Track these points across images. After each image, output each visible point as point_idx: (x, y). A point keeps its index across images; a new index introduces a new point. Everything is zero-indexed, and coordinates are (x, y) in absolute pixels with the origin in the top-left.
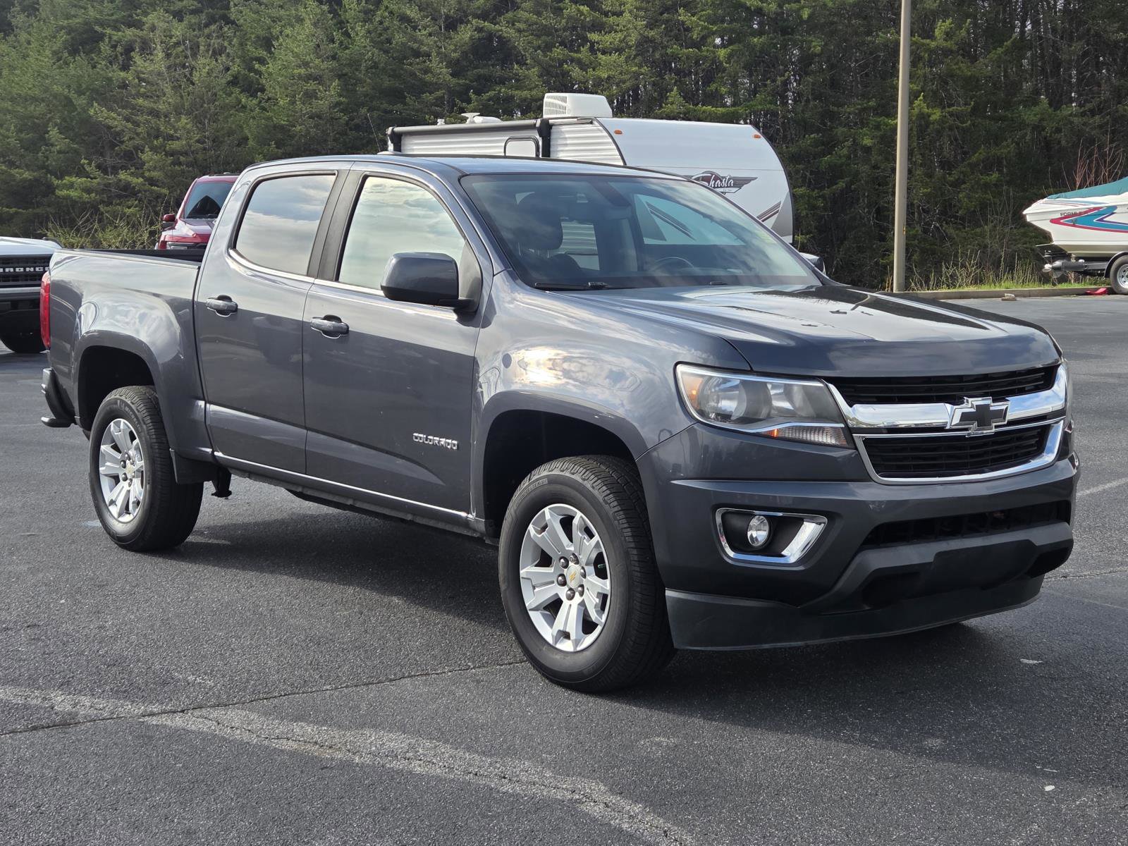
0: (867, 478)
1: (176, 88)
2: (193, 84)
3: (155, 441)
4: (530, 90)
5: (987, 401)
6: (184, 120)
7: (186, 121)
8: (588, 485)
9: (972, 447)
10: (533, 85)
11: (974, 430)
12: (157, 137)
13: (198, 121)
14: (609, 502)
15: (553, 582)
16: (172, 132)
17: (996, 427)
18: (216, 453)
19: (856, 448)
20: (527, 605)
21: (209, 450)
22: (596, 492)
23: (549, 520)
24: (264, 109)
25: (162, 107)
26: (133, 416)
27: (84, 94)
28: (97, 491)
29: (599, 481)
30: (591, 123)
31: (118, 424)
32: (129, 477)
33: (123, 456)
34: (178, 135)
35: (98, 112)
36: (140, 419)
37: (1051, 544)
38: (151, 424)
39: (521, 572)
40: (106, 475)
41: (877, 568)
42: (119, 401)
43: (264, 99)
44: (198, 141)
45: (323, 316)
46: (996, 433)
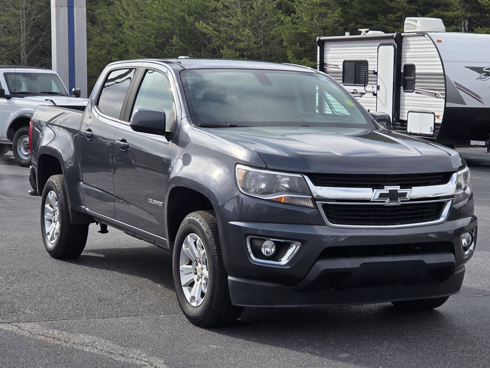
0: (324, 224)
1: (244, 12)
2: (253, 9)
3: (63, 202)
4: (454, 12)
5: (397, 188)
6: (247, 31)
7: (248, 31)
8: (201, 224)
9: (390, 211)
10: (455, 9)
11: (387, 202)
12: (231, 40)
13: (255, 30)
14: (208, 232)
15: (192, 273)
16: (239, 37)
17: (402, 201)
18: (86, 209)
19: (318, 209)
20: (182, 283)
21: (84, 207)
22: (203, 228)
23: (189, 241)
24: (295, 23)
25: (234, 22)
26: (55, 190)
27: (192, 15)
28: (43, 228)
29: (206, 222)
30: (424, 35)
31: (51, 193)
32: (56, 221)
33: (53, 210)
34: (243, 39)
35: (201, 26)
36: (58, 191)
37: (437, 263)
38: (62, 194)
39: (180, 267)
40: (47, 220)
41: (324, 269)
42: (51, 182)
43: (295, 17)
44: (254, 43)
45: (120, 139)
46: (401, 204)
